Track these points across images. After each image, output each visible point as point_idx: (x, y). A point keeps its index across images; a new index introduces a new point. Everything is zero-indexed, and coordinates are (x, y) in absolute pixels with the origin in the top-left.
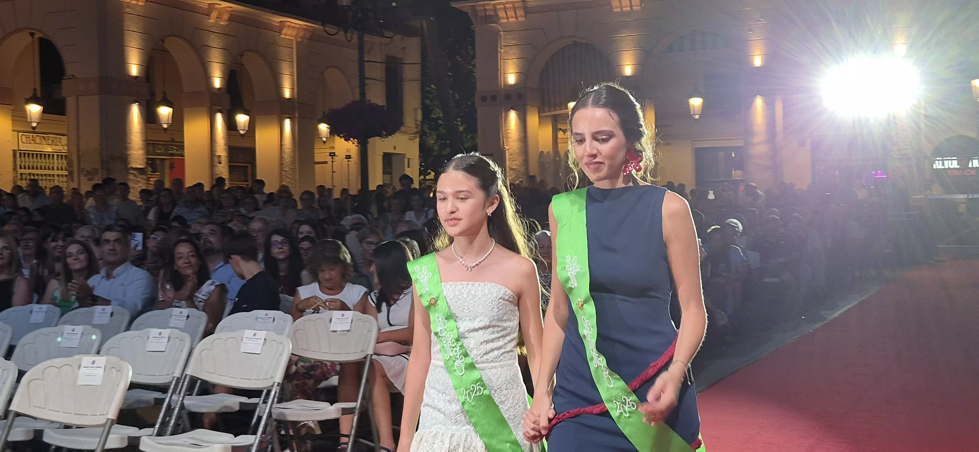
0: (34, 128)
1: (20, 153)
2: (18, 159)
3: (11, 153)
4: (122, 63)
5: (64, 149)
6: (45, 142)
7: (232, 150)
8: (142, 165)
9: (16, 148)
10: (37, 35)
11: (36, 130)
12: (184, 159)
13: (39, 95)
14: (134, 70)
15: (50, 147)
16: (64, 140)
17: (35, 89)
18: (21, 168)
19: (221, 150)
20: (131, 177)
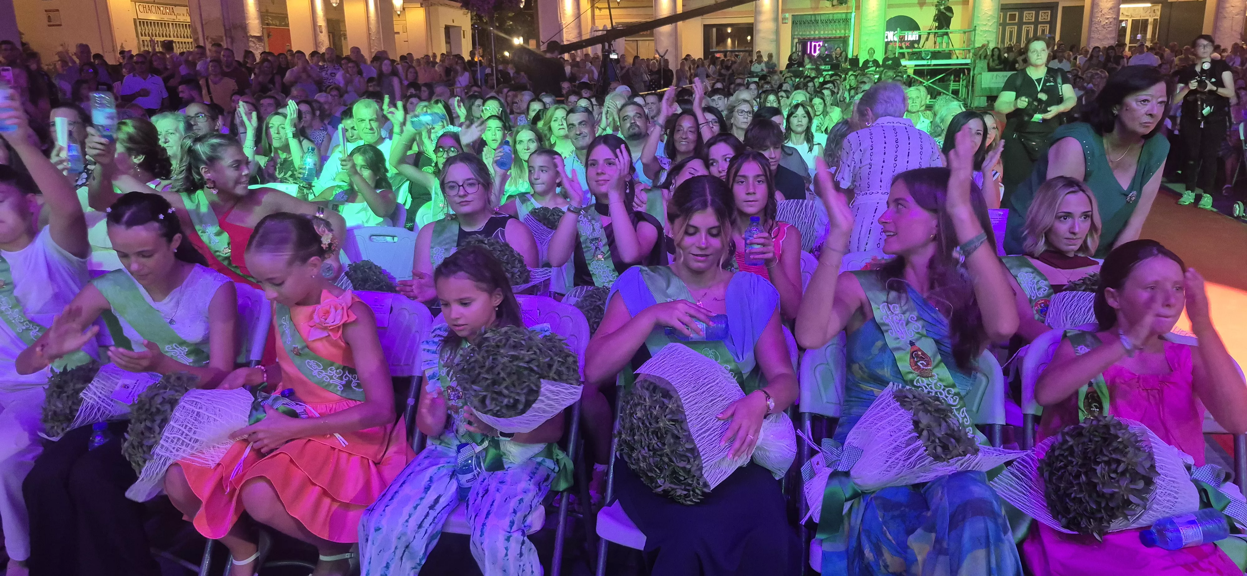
1: (140, 22)
2: (139, 28)
3: (131, 22)
5: (186, 19)
6: (160, 12)
7: (329, 21)
8: (259, 33)
9: (136, 17)
12: (289, 30)
15: (169, 17)
18: (142, 35)
19: (321, 21)
20: (251, 44)
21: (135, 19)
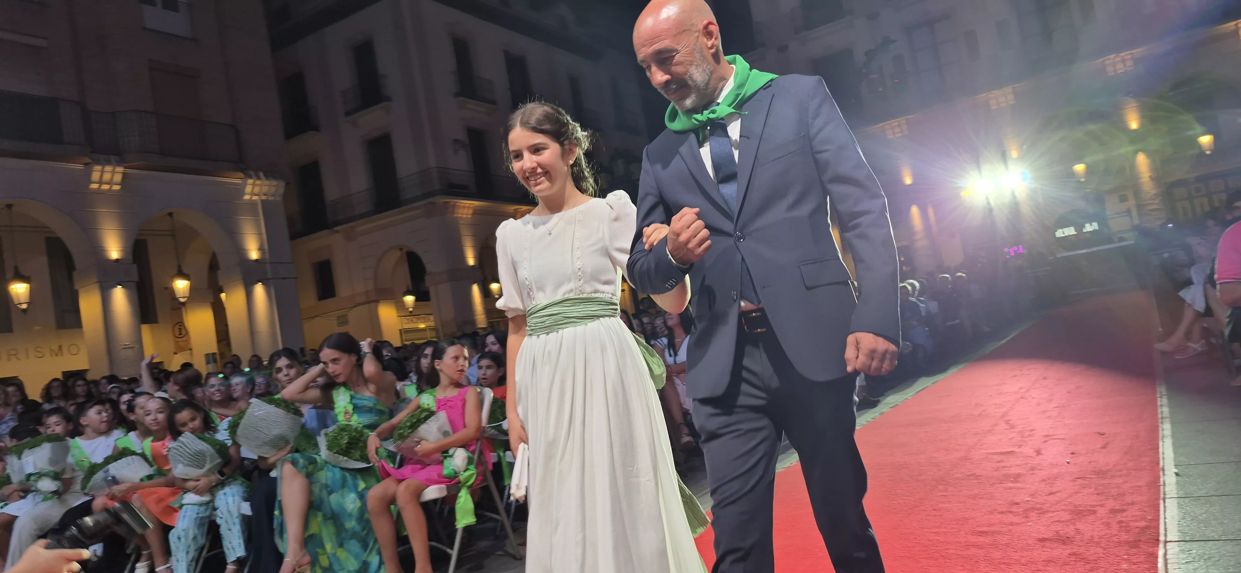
0: (411, 312)
1: (404, 331)
3: (398, 333)
4: (462, 258)
5: (432, 324)
6: (419, 321)
8: (485, 325)
9: (401, 328)
10: (405, 250)
11: (413, 314)
13: (411, 288)
14: (471, 262)
15: (424, 324)
16: (432, 318)
17: (408, 286)
21: (400, 330)
